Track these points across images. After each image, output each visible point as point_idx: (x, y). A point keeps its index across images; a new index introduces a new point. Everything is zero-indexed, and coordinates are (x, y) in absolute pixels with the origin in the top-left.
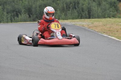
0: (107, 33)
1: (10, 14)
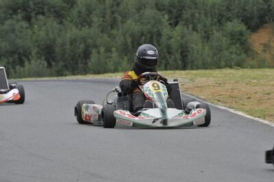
0: (225, 102)
1: (6, 60)
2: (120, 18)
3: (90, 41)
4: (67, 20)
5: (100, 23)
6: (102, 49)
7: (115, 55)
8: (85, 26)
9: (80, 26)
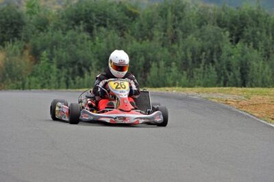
1: (66, 70)
2: (181, 33)
3: (150, 54)
4: (128, 32)
5: (162, 37)
6: (162, 63)
7: (174, 69)
8: (145, 40)
9: (140, 39)
